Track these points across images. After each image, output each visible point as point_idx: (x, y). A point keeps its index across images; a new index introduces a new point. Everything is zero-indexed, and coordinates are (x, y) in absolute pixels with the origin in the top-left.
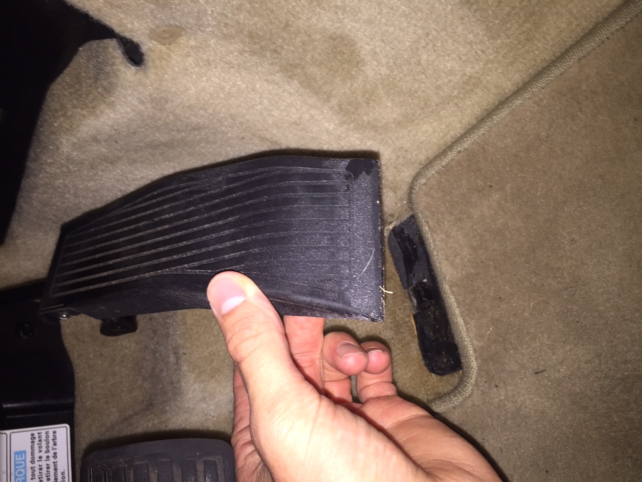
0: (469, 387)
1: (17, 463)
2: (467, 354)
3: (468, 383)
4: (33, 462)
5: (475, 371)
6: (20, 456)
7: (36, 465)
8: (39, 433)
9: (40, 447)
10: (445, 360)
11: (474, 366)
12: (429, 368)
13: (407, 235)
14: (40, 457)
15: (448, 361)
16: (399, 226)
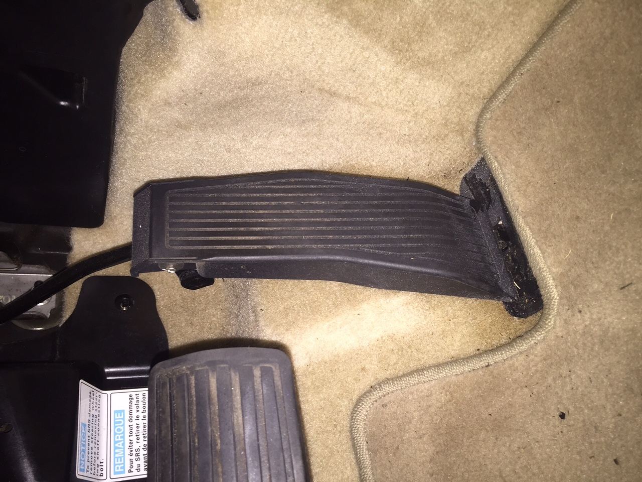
0: (551, 319)
1: (116, 421)
2: (546, 284)
3: (550, 315)
4: (130, 420)
5: (556, 301)
6: (119, 414)
7: (134, 423)
8: (136, 395)
9: (138, 407)
10: (527, 301)
11: (555, 297)
12: (510, 313)
13: (479, 181)
14: (138, 417)
15: (530, 301)
16: (470, 173)
